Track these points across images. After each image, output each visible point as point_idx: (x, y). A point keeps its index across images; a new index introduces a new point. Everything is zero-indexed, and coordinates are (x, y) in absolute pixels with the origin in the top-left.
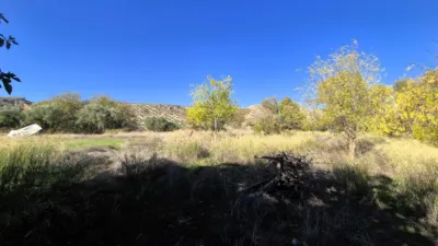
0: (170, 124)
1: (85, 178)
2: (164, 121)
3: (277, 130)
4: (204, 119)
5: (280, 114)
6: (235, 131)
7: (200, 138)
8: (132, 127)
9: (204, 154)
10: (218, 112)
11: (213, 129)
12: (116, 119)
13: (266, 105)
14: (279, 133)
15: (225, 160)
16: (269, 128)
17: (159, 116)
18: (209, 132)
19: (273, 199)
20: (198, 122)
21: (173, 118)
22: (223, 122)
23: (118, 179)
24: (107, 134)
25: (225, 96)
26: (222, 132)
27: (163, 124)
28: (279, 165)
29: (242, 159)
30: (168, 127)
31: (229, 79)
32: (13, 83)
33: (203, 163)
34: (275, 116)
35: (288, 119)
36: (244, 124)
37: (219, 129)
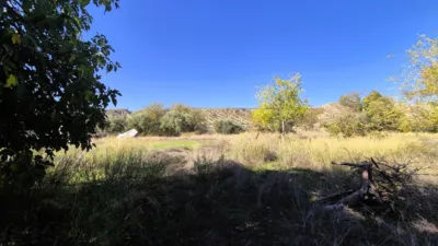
0: (237, 127)
1: (166, 174)
2: (231, 124)
3: (361, 131)
4: (270, 120)
5: (364, 113)
6: (305, 133)
7: (267, 140)
8: (203, 130)
9: (271, 157)
11: (281, 131)
12: (189, 123)
13: (345, 103)
14: (364, 135)
15: (295, 165)
16: (346, 130)
17: (226, 120)
18: (277, 134)
19: (358, 215)
20: (264, 125)
21: (238, 121)
22: (292, 124)
23: (192, 177)
24: (183, 136)
25: (293, 96)
26: (291, 135)
27: (230, 127)
28: (365, 174)
29: (316, 165)
30: (234, 130)
31: (298, 76)
32: (117, 97)
33: (270, 166)
34: (358, 115)
35: (377, 118)
36: (317, 125)
37: (287, 131)
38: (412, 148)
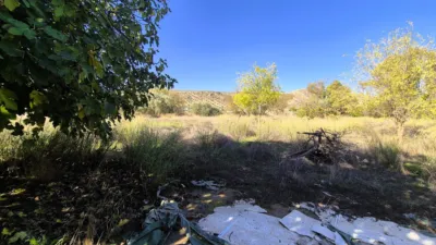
0: (215, 109)
2: (209, 106)
3: (321, 114)
4: (249, 104)
5: (327, 100)
6: (276, 116)
7: (248, 120)
8: (180, 113)
9: (251, 134)
10: (261, 98)
11: (255, 114)
12: (169, 104)
13: (312, 90)
14: (323, 117)
16: (310, 113)
17: (204, 102)
18: (252, 116)
20: (242, 107)
21: (216, 105)
22: (265, 108)
24: (163, 117)
25: (269, 83)
26: (263, 117)
27: (208, 109)
28: (317, 139)
29: (285, 139)
30: (212, 112)
31: (273, 66)
34: (321, 101)
35: (336, 105)
36: (286, 110)
37: (263, 113)
38: (356, 129)
